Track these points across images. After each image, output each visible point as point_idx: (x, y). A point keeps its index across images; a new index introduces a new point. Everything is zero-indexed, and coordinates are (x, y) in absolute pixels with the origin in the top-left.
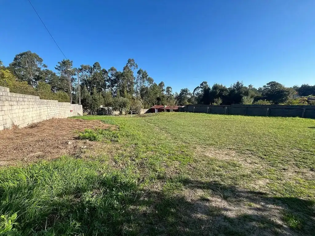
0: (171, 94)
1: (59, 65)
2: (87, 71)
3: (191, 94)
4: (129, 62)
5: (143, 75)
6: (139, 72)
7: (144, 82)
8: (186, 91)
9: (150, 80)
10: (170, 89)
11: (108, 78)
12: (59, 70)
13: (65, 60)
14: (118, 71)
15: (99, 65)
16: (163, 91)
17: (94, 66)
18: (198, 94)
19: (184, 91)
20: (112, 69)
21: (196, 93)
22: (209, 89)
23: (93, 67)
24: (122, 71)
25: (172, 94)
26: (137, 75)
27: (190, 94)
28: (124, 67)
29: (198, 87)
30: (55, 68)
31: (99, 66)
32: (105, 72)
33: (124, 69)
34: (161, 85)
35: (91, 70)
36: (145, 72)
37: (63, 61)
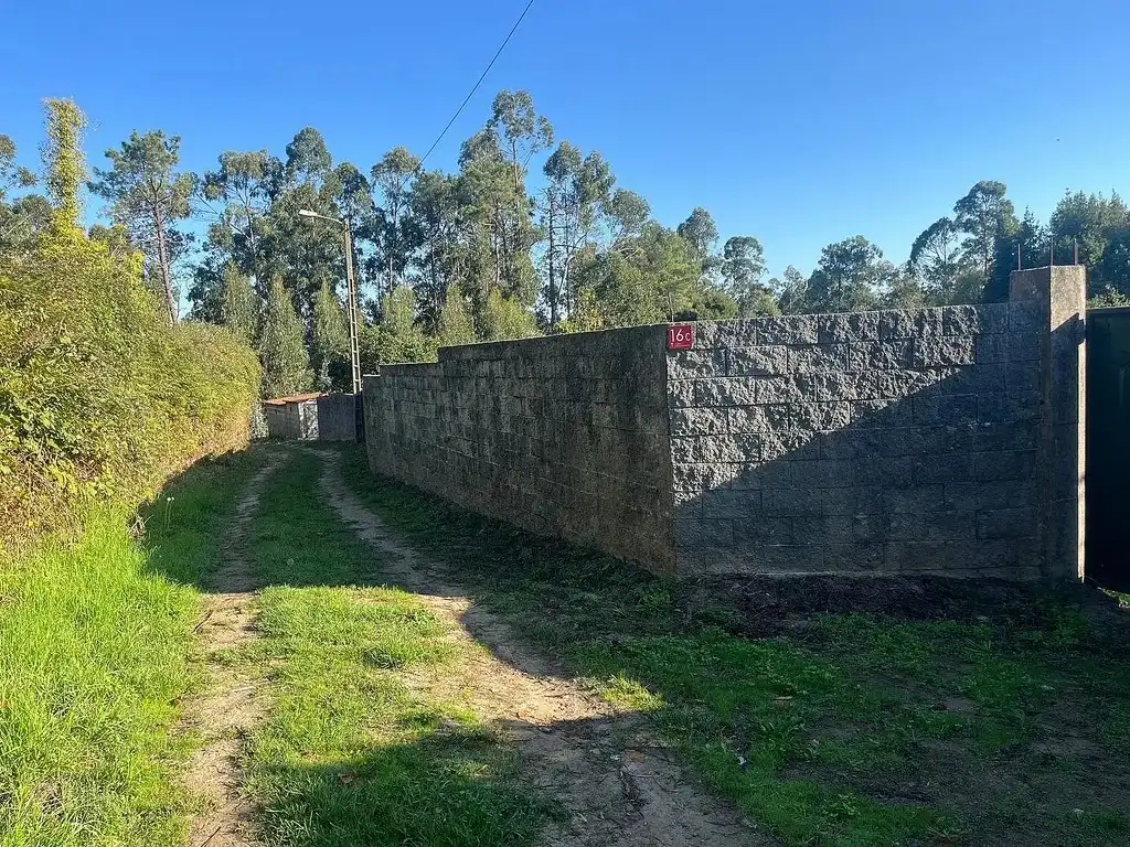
0: (756, 287)
1: (108, 166)
2: (252, 183)
3: (896, 275)
4: (498, 112)
5: (584, 179)
6: (555, 167)
7: (586, 220)
8: (861, 256)
9: (626, 209)
10: (749, 254)
11: (373, 214)
12: (106, 194)
13: (139, 137)
14: (428, 168)
15: (320, 144)
16: (705, 267)
17: (289, 151)
18: (945, 268)
19: (847, 259)
20: (393, 163)
21: (931, 264)
22: (1027, 231)
23: (285, 159)
24: (455, 172)
25: (767, 285)
26: (548, 182)
27: (884, 274)
28: (466, 145)
29: (940, 226)
30: (90, 186)
31: (318, 151)
32: (353, 183)
33: (468, 155)
34: (694, 228)
35: (274, 179)
36: (593, 161)
37: (129, 143)
